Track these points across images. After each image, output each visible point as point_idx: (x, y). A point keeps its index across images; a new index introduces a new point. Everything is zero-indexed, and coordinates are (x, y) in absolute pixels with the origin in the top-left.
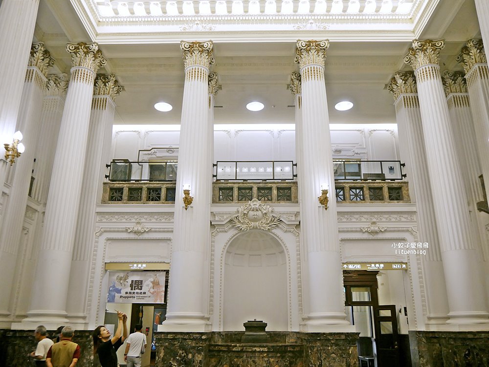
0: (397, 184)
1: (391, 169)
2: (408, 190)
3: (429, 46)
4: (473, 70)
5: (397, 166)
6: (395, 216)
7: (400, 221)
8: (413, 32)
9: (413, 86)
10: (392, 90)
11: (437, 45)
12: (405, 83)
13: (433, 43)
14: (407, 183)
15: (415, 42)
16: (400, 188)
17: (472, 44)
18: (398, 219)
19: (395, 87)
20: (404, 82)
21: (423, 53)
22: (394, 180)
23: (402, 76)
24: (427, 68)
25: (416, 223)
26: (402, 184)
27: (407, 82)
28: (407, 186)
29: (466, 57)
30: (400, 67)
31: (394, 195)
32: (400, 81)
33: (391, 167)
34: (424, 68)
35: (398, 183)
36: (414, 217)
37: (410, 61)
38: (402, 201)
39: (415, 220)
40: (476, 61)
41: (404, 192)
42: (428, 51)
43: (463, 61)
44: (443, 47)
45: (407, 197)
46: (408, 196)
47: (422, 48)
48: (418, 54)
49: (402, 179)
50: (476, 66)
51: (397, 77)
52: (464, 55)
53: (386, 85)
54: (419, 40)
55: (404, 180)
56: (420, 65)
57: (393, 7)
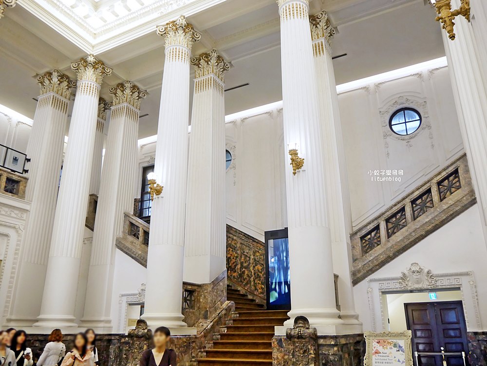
0: (17, 177)
1: (15, 159)
2: (25, 187)
3: (100, 67)
4: (122, 106)
5: (21, 158)
6: (6, 209)
7: (9, 216)
8: (93, 47)
9: (65, 90)
10: (41, 83)
11: (106, 70)
12: (59, 84)
13: (104, 66)
14: (26, 179)
15: (91, 56)
16: (17, 182)
17: (129, 85)
18: (8, 213)
19: (47, 82)
20: (59, 82)
21: (93, 69)
22: (15, 171)
23: (59, 76)
24: (92, 85)
25: (24, 222)
26: (22, 179)
27: (61, 84)
28: (26, 183)
29: (119, 92)
30: (62, 67)
31: (9, 187)
32: (55, 79)
33: (16, 158)
34: (90, 83)
35: (19, 176)
36: (25, 216)
37: (77, 69)
38: (16, 196)
39: (24, 219)
40: (126, 100)
41: (21, 187)
42: (98, 71)
43: (115, 94)
44: (109, 75)
45: (22, 193)
46: (24, 192)
47: (95, 66)
48: (89, 68)
49: (22, 174)
50: (125, 104)
51: (55, 75)
52: (118, 90)
53: (37, 75)
54: (95, 57)
55: (25, 175)
56: (87, 78)
57: (88, 15)
